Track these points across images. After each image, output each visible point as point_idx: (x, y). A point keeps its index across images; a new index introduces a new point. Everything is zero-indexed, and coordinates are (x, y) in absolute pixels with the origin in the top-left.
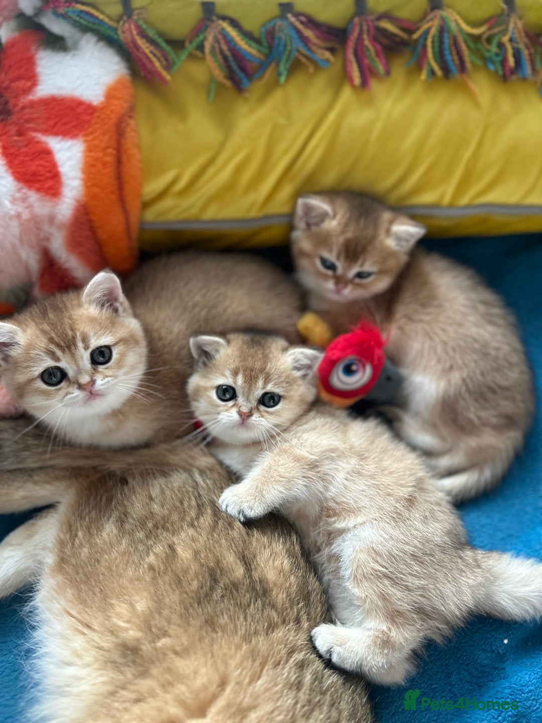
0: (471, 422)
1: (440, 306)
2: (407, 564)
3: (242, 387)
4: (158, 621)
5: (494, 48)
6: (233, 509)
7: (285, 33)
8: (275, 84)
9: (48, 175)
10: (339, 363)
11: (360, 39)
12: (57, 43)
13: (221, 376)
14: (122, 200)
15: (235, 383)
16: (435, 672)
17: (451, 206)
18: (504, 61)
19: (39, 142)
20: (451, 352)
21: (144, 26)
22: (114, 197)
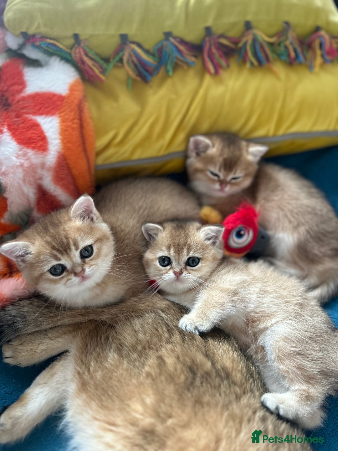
1: (283, 190)
3: (174, 256)
4: (164, 408)
5: (282, 48)
6: (190, 327)
7: (169, 48)
8: (167, 76)
9: (39, 138)
10: (232, 231)
11: (210, 49)
12: (36, 63)
13: (160, 251)
14: (85, 150)
15: (169, 254)
17: (274, 136)
18: (289, 55)
19: (31, 120)
20: (296, 216)
21: (88, 50)
22: (80, 149)
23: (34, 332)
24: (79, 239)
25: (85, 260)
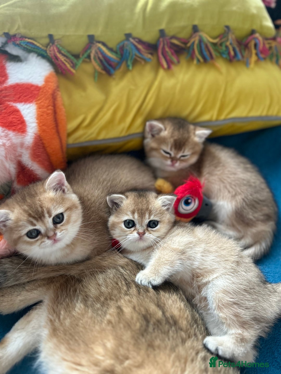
0: (251, 220)
1: (223, 166)
2: (243, 295)
3: (138, 220)
4: (122, 351)
5: (224, 48)
6: (145, 282)
7: (129, 47)
8: (127, 70)
9: (18, 122)
10: (181, 200)
11: (163, 48)
12: (16, 59)
13: (126, 215)
14: (58, 132)
15: (134, 218)
16: (266, 353)
17: (217, 120)
18: (229, 53)
19: (12, 106)
20: (234, 187)
21: (60, 48)
22: (54, 131)
23: (14, 285)
24: (52, 208)
25: (57, 226)
